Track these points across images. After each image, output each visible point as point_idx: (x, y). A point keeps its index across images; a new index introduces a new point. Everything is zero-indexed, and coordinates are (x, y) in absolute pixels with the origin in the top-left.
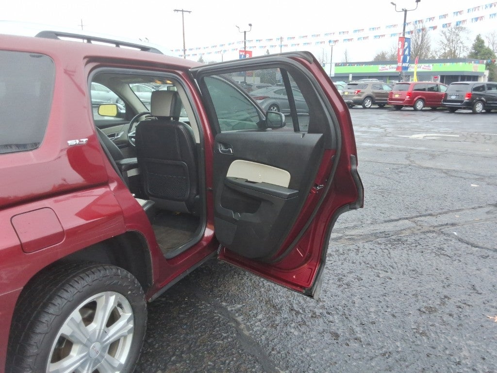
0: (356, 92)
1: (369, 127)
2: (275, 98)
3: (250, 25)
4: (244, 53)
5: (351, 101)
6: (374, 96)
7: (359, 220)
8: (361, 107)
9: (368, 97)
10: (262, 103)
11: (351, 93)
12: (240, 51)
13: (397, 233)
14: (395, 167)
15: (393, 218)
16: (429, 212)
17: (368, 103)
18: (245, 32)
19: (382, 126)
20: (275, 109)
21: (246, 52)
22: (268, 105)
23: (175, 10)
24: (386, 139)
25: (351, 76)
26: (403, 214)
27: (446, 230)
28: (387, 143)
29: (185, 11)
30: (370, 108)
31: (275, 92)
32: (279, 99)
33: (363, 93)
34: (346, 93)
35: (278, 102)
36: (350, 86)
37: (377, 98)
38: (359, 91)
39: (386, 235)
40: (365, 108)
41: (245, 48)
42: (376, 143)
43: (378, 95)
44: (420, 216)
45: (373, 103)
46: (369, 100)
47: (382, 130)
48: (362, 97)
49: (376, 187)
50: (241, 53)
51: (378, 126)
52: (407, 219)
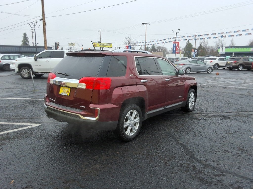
0: (234, 62)
1: (237, 79)
2: (189, 65)
3: (179, 30)
4: (175, 43)
5: (231, 66)
6: (244, 64)
7: (216, 111)
8: (237, 69)
9: (241, 65)
10: (183, 67)
11: (231, 62)
12: (173, 42)
13: (229, 116)
14: (240, 95)
15: (230, 111)
16: (246, 111)
17: (241, 68)
18: (176, 33)
19: (244, 79)
20: (189, 70)
21: (176, 42)
22: (185, 68)
23: (143, 24)
24: (244, 85)
25: (233, 54)
26: (235, 111)
27: (250, 116)
28: (243, 86)
29: (147, 24)
30: (242, 70)
31: (189, 62)
32: (191, 65)
33: (238, 62)
34: (229, 63)
35: (191, 66)
36: (230, 59)
37: (245, 65)
38: (235, 62)
39: (224, 116)
40: (239, 70)
41: (176, 40)
42: (237, 86)
43: (246, 63)
44: (242, 112)
45: (244, 68)
46: (241, 66)
47: (243, 81)
48: (237, 65)
49: (227, 102)
50: (174, 43)
51: (242, 79)
52: (235, 112)
